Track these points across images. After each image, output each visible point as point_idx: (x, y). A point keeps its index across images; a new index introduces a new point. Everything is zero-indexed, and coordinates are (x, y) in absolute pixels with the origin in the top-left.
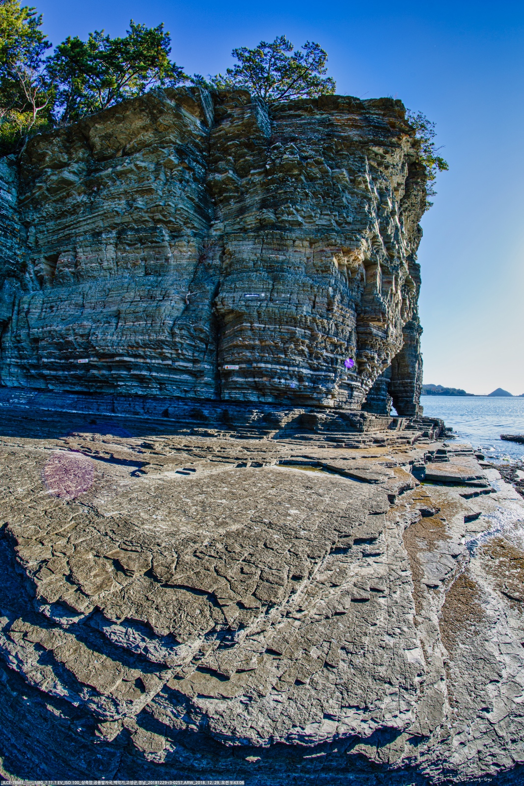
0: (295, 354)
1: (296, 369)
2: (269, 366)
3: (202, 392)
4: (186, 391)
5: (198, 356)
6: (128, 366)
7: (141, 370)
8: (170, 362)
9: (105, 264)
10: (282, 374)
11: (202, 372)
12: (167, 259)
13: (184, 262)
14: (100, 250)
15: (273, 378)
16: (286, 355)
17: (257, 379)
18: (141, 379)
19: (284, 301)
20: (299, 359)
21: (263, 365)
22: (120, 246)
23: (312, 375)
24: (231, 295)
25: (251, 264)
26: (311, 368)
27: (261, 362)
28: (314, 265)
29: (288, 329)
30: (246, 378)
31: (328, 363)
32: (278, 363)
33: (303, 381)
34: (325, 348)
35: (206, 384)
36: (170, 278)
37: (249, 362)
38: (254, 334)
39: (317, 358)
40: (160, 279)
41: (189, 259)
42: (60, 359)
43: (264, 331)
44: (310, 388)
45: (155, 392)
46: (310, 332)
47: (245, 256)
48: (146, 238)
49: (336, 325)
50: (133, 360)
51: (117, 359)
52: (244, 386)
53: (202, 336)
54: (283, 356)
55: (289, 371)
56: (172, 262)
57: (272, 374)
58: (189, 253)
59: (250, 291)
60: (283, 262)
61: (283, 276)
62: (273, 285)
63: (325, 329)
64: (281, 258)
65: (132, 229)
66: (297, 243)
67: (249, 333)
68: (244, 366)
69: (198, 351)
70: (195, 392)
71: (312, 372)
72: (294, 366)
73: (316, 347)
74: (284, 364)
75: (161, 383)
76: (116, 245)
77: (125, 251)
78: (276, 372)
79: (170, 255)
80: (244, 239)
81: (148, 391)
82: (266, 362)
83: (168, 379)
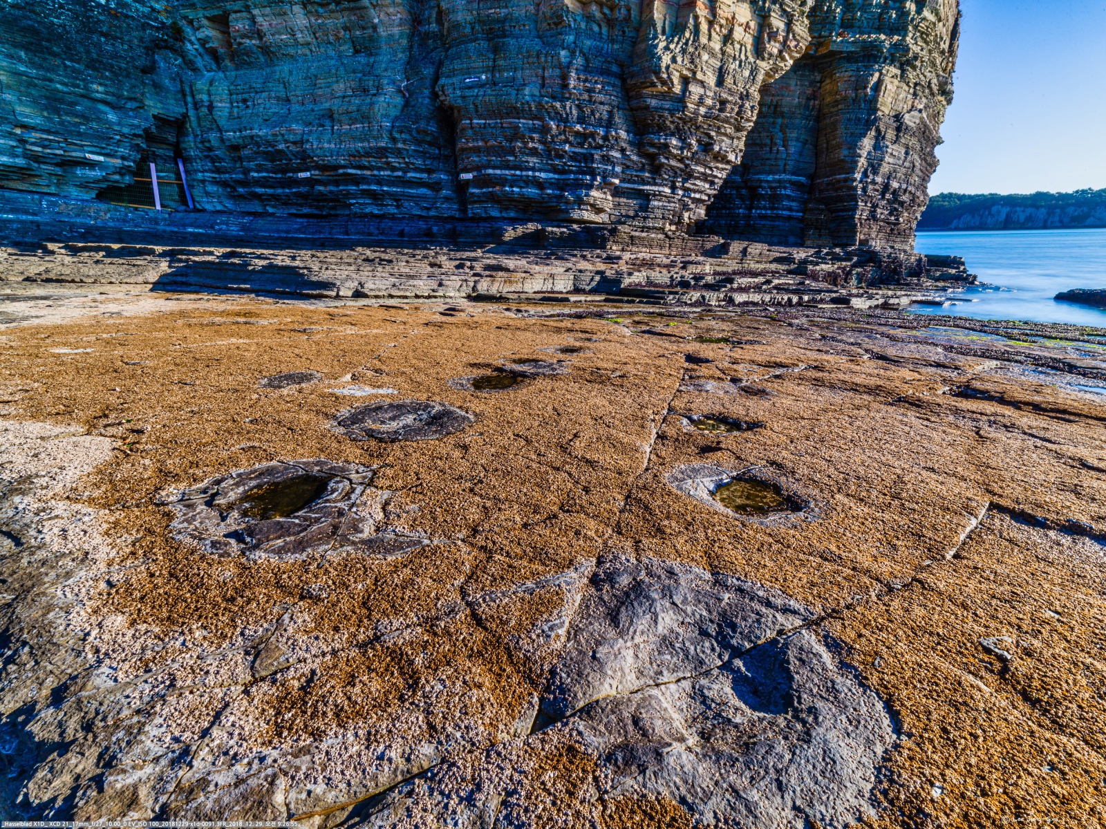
0: (527, 155)
1: (530, 173)
2: (498, 172)
3: (443, 209)
4: (428, 209)
5: (431, 164)
6: (356, 180)
7: (369, 184)
8: (400, 174)
9: (299, 37)
10: (514, 181)
11: (440, 183)
12: (375, 27)
13: (396, 30)
14: (285, 14)
15: (504, 186)
16: (516, 157)
17: (490, 189)
18: (374, 196)
19: (506, 83)
20: (533, 161)
21: (490, 171)
22: (310, 7)
23: (558, 179)
24: (450, 81)
25: (468, 30)
26: (555, 170)
27: (489, 167)
29: (510, 123)
30: (482, 188)
31: (580, 162)
32: (508, 168)
33: (545, 189)
34: (567, 141)
35: (447, 199)
36: (384, 58)
37: (479, 168)
38: (476, 133)
39: (561, 157)
40: (372, 60)
41: (400, 25)
42: (275, 173)
43: (485, 128)
44: (556, 196)
45: (393, 210)
46: (540, 123)
49: (579, 107)
50: (359, 172)
51: (341, 171)
52: (482, 199)
53: (428, 139)
54: (512, 158)
55: (521, 176)
56: (382, 32)
57: (502, 181)
58: (399, 16)
59: (470, 74)
60: (505, 20)
61: (503, 43)
62: (494, 60)
63: (561, 115)
64: (503, 13)
67: (470, 132)
68: (475, 174)
69: (429, 158)
70: (437, 208)
71: (556, 176)
72: (528, 169)
73: (553, 141)
74: (516, 168)
75: (396, 198)
76: (304, 5)
77: (318, 15)
78: (506, 179)
79: (376, 21)
81: (385, 210)
82: (494, 168)
83: (403, 194)
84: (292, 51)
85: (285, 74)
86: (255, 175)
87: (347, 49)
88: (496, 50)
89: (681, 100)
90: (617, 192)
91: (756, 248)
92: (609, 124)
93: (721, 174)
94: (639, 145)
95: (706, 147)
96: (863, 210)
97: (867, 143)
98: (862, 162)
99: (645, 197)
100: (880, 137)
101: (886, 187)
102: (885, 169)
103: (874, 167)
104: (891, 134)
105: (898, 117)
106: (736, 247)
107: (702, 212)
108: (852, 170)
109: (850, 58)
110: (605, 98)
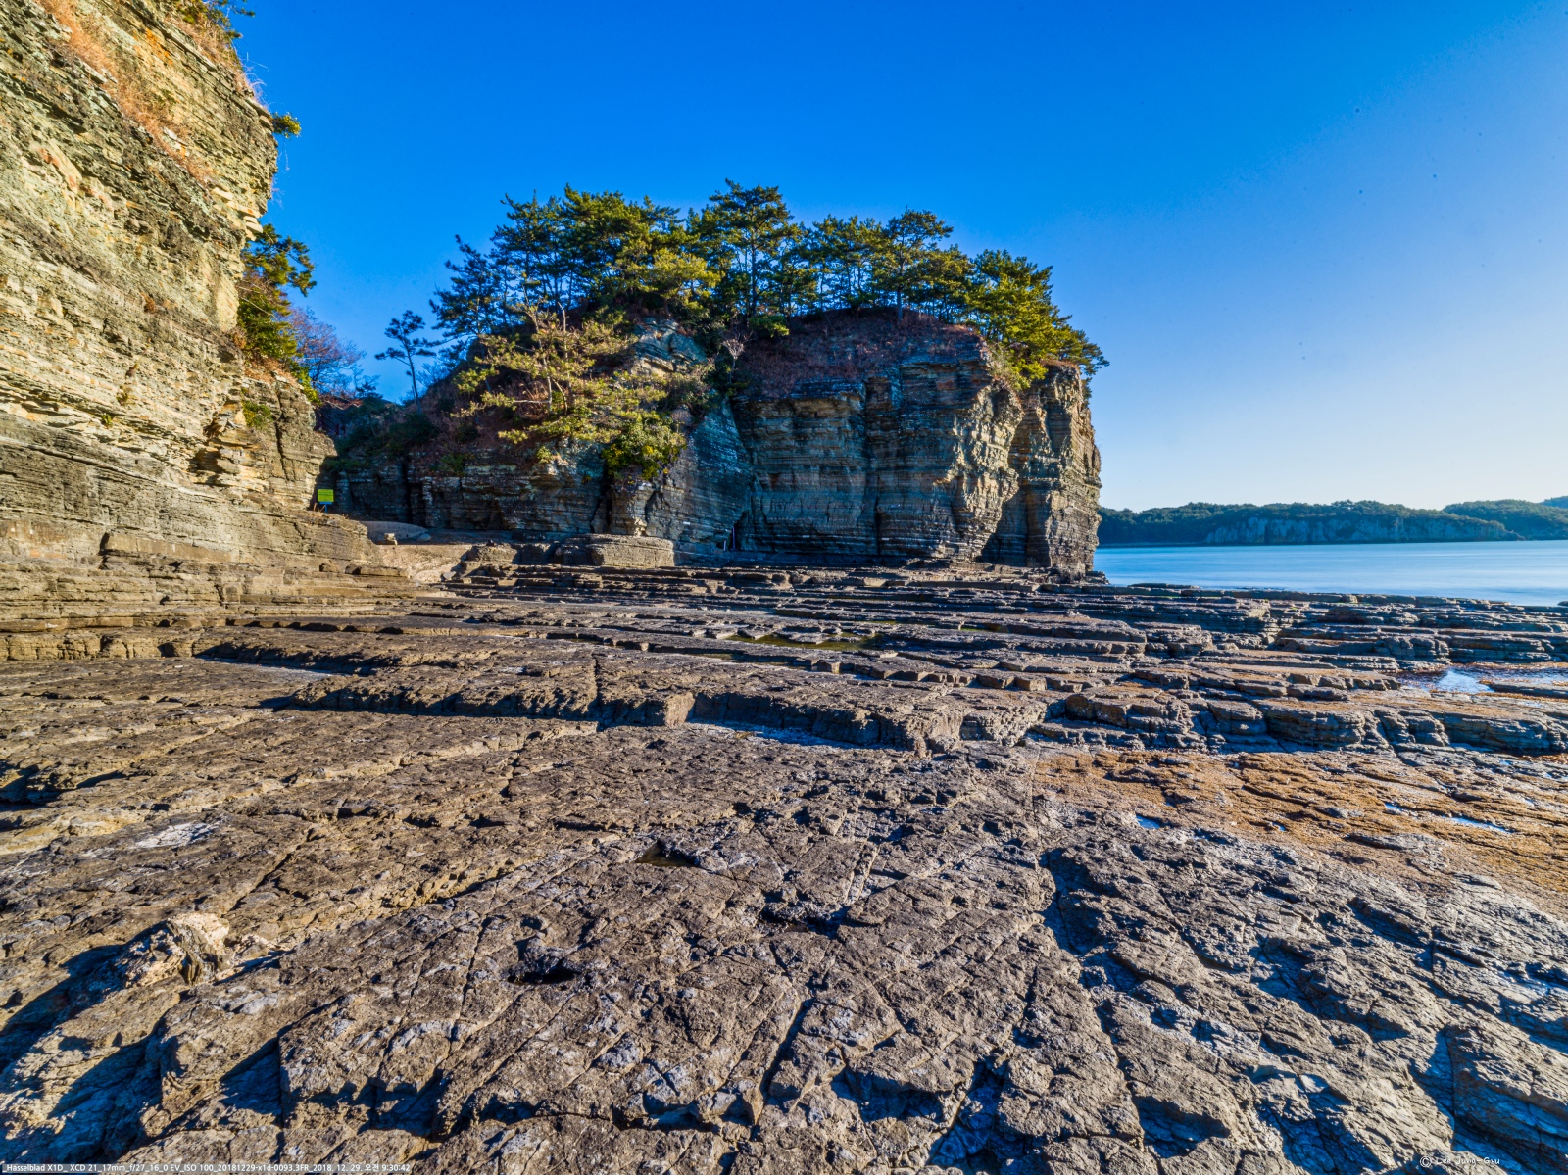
84: (809, 488)
85: (803, 496)
86: (779, 535)
87: (836, 490)
88: (905, 497)
89: (973, 514)
90: (947, 545)
91: (1006, 568)
92: (946, 522)
93: (987, 536)
94: (956, 528)
95: (982, 528)
96: (1052, 551)
97: (1049, 522)
98: (1048, 530)
99: (958, 547)
100: (1054, 519)
101: (1061, 541)
102: (1059, 532)
103: (1054, 531)
104: (1059, 518)
105: (1062, 510)
106: (997, 567)
107: (979, 552)
108: (1044, 533)
109: (1037, 487)
110: (946, 513)
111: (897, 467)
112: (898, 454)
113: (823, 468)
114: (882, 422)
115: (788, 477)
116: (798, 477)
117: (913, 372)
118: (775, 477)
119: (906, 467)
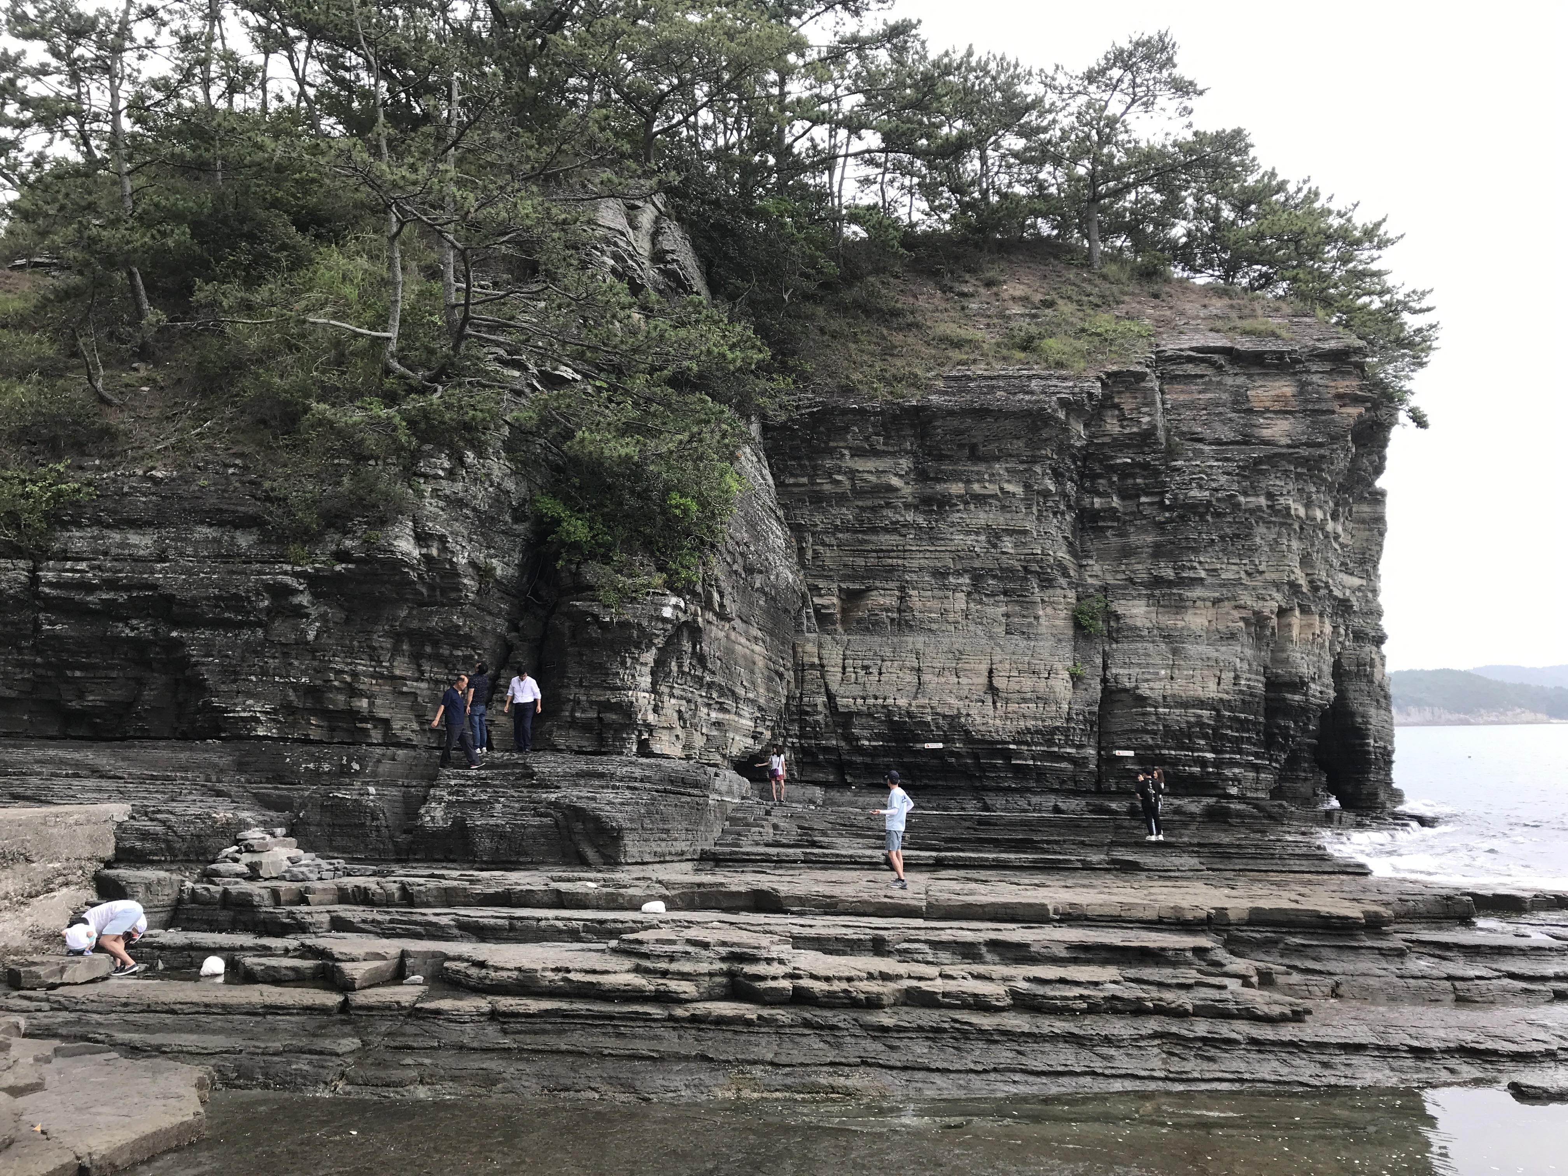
0: (1199, 738)
1: (1199, 754)
2: (1173, 752)
4: (1064, 782)
5: (1086, 741)
6: (1008, 755)
7: (1025, 759)
8: (1056, 749)
9: (951, 617)
10: (1186, 761)
12: (1037, 618)
13: (1060, 623)
14: (947, 598)
15: (1178, 765)
16: (1190, 740)
19: (1187, 678)
20: (1202, 742)
21: (1166, 752)
22: (976, 596)
23: (1215, 759)
24: (1126, 671)
25: (1145, 633)
26: (1215, 751)
27: (1164, 748)
28: (1217, 630)
29: (1194, 712)
31: (1233, 744)
32: (1183, 749)
33: (1207, 767)
37: (1150, 748)
38: (1159, 719)
40: (1031, 644)
41: (1064, 618)
42: (889, 741)
43: (1168, 714)
44: (1215, 774)
46: (1217, 713)
47: (1139, 624)
48: (1014, 591)
50: (1017, 747)
54: (1188, 741)
55: (1192, 756)
56: (1044, 622)
57: (1176, 761)
58: (1066, 612)
59: (1148, 667)
60: (1183, 628)
61: (1183, 647)
62: (1173, 660)
63: (1233, 707)
64: (1180, 624)
65: (994, 577)
66: (1199, 603)
67: (1153, 718)
68: (1140, 752)
69: (1087, 735)
71: (1215, 756)
72: (1197, 750)
74: (1188, 749)
76: (969, 594)
77: (981, 602)
78: (1180, 759)
79: (1041, 613)
80: (1134, 598)
82: (1169, 749)
83: (1051, 769)
84: (934, 626)
85: (920, 646)
86: (866, 743)
87: (1000, 630)
88: (1175, 652)
111: (1158, 582)
112: (1158, 552)
113: (977, 577)
114: (1123, 476)
115: (890, 600)
116: (915, 599)
117: (1191, 369)
118: (851, 598)
119: (1181, 582)
